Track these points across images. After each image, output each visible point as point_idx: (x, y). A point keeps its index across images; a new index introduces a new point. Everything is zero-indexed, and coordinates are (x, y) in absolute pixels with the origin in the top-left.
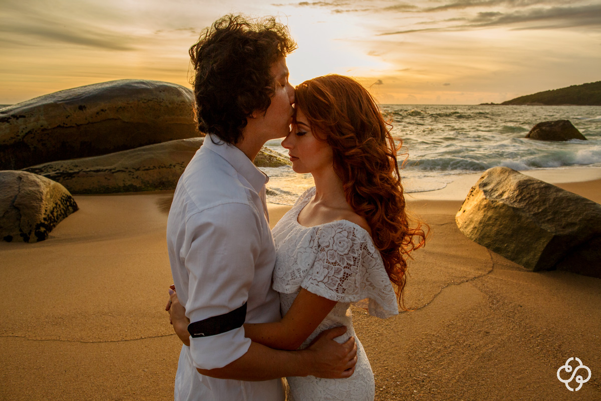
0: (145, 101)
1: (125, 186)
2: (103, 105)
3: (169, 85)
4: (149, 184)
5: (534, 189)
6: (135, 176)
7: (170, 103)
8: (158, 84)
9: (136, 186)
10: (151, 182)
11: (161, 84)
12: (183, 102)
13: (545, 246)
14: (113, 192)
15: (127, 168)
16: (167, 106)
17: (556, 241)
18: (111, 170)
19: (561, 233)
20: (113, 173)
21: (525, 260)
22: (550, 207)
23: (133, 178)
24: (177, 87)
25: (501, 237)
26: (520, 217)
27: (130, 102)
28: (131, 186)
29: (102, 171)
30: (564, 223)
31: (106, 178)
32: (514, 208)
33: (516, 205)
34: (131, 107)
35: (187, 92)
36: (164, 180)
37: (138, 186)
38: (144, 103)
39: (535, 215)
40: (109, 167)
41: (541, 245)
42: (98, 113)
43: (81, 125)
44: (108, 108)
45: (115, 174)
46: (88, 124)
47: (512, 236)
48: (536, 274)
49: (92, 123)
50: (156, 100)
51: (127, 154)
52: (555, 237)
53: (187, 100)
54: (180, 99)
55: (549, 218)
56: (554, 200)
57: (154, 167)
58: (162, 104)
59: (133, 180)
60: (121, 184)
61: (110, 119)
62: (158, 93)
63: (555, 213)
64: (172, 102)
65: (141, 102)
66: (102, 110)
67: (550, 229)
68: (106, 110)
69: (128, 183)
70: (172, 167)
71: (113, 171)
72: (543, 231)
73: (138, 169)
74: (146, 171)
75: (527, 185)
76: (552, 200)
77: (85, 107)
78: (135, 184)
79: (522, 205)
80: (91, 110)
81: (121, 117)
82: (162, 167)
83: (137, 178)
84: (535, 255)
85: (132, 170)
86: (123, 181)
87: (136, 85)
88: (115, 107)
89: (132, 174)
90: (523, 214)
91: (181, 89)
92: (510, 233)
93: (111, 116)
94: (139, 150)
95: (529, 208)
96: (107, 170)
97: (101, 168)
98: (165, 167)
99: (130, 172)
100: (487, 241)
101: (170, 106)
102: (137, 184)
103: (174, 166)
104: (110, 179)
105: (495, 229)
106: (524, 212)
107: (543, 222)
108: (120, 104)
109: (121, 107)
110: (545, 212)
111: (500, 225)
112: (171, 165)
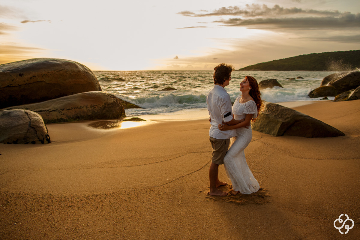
0: (58, 71)
1: (58, 119)
2: (34, 73)
3: (69, 61)
4: (71, 117)
5: (273, 106)
6: (62, 113)
7: (72, 72)
8: (63, 61)
9: (64, 119)
10: (71, 116)
11: (65, 61)
12: (79, 71)
13: (279, 126)
14: (52, 122)
15: (57, 109)
16: (70, 74)
17: (283, 124)
18: (48, 110)
19: (285, 121)
20: (50, 112)
21: (273, 133)
22: (280, 112)
23: (62, 114)
24: (74, 63)
25: (263, 126)
26: (269, 118)
27: (50, 71)
28: (61, 119)
29: (43, 111)
30: (285, 118)
31: (46, 115)
32: (266, 114)
33: (267, 113)
34: (50, 74)
35: (80, 66)
36: (78, 115)
37: (65, 119)
38: (57, 72)
39: (275, 116)
40: (47, 109)
41: (278, 126)
42: (31, 78)
43: (22, 85)
44: (37, 75)
45: (51, 113)
46: (25, 84)
47: (267, 125)
48: (277, 137)
49: (28, 84)
50: (64, 70)
51: (55, 101)
52: (283, 123)
53: (81, 70)
54: (77, 69)
55: (280, 116)
56: (281, 110)
57: (72, 108)
58: (68, 72)
59: (62, 116)
60: (56, 118)
61: (38, 82)
62: (65, 66)
63: (282, 115)
64: (73, 72)
65: (56, 71)
66: (34, 76)
67: (281, 120)
68: (36, 76)
69: (60, 117)
70: (82, 108)
71: (50, 111)
72: (278, 121)
73: (63, 110)
74: (68, 111)
75: (270, 105)
76: (280, 111)
77: (23, 74)
78: (63, 118)
79: (269, 113)
80: (27, 77)
81: (45, 80)
82: (76, 108)
83: (64, 114)
84: (276, 131)
85: (60, 110)
86: (57, 116)
87: (51, 61)
88: (41, 75)
89: (61, 112)
90: (270, 116)
91: (77, 64)
92: (266, 124)
93: (39, 79)
94: (61, 99)
95: (272, 114)
96: (45, 110)
97: (42, 109)
98: (78, 108)
99: (59, 111)
100: (257, 129)
101: (72, 74)
102: (64, 117)
103: (83, 107)
104: (48, 116)
105: (260, 123)
106: (270, 115)
107: (278, 118)
108: (44, 73)
109: (44, 75)
110: (278, 114)
111: (262, 121)
112: (81, 107)
